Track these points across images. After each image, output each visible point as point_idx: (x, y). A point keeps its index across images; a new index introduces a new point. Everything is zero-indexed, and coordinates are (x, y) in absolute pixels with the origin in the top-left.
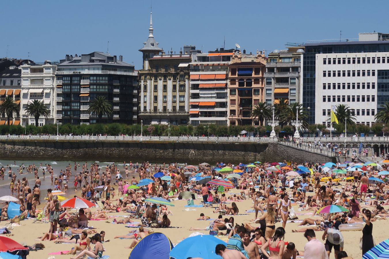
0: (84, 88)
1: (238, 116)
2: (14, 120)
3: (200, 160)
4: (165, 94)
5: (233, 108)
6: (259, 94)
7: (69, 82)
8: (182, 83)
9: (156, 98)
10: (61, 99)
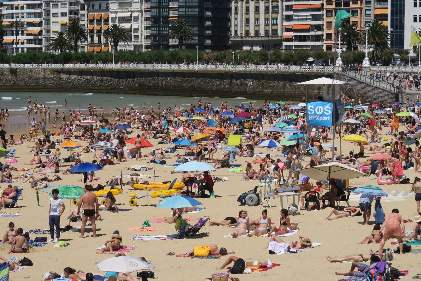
0: (173, 10)
1: (335, 41)
2: (103, 46)
3: (258, 93)
4: (257, 16)
5: (329, 32)
6: (358, 16)
7: (158, 5)
8: (275, 4)
9: (247, 21)
10: (149, 23)
